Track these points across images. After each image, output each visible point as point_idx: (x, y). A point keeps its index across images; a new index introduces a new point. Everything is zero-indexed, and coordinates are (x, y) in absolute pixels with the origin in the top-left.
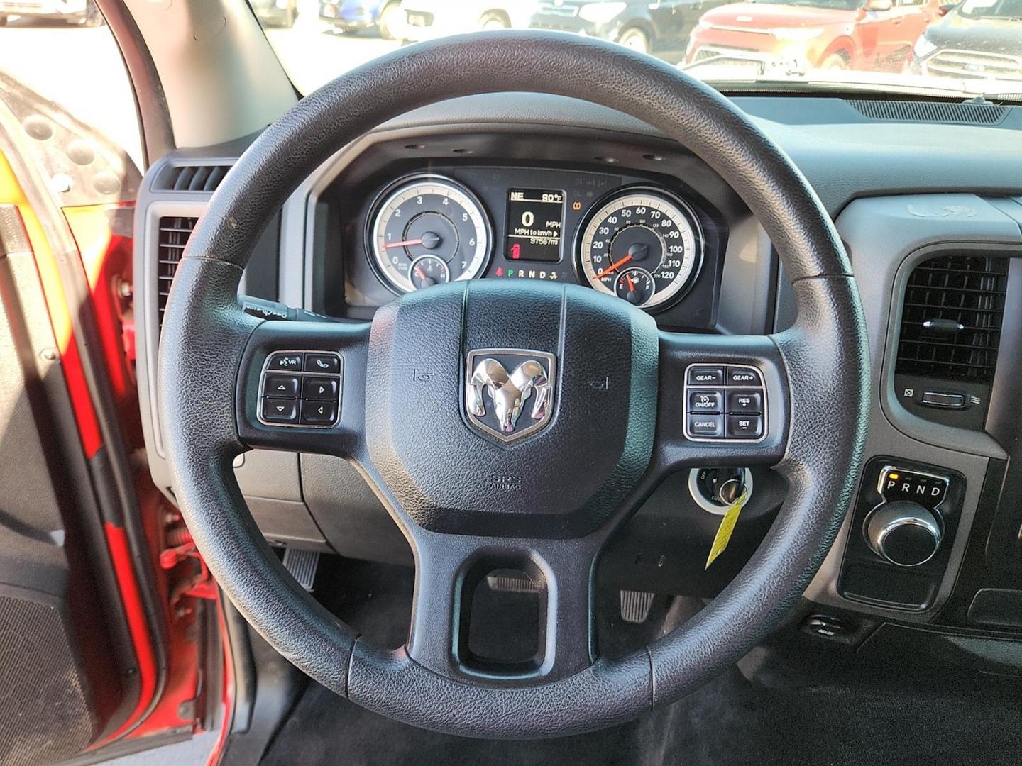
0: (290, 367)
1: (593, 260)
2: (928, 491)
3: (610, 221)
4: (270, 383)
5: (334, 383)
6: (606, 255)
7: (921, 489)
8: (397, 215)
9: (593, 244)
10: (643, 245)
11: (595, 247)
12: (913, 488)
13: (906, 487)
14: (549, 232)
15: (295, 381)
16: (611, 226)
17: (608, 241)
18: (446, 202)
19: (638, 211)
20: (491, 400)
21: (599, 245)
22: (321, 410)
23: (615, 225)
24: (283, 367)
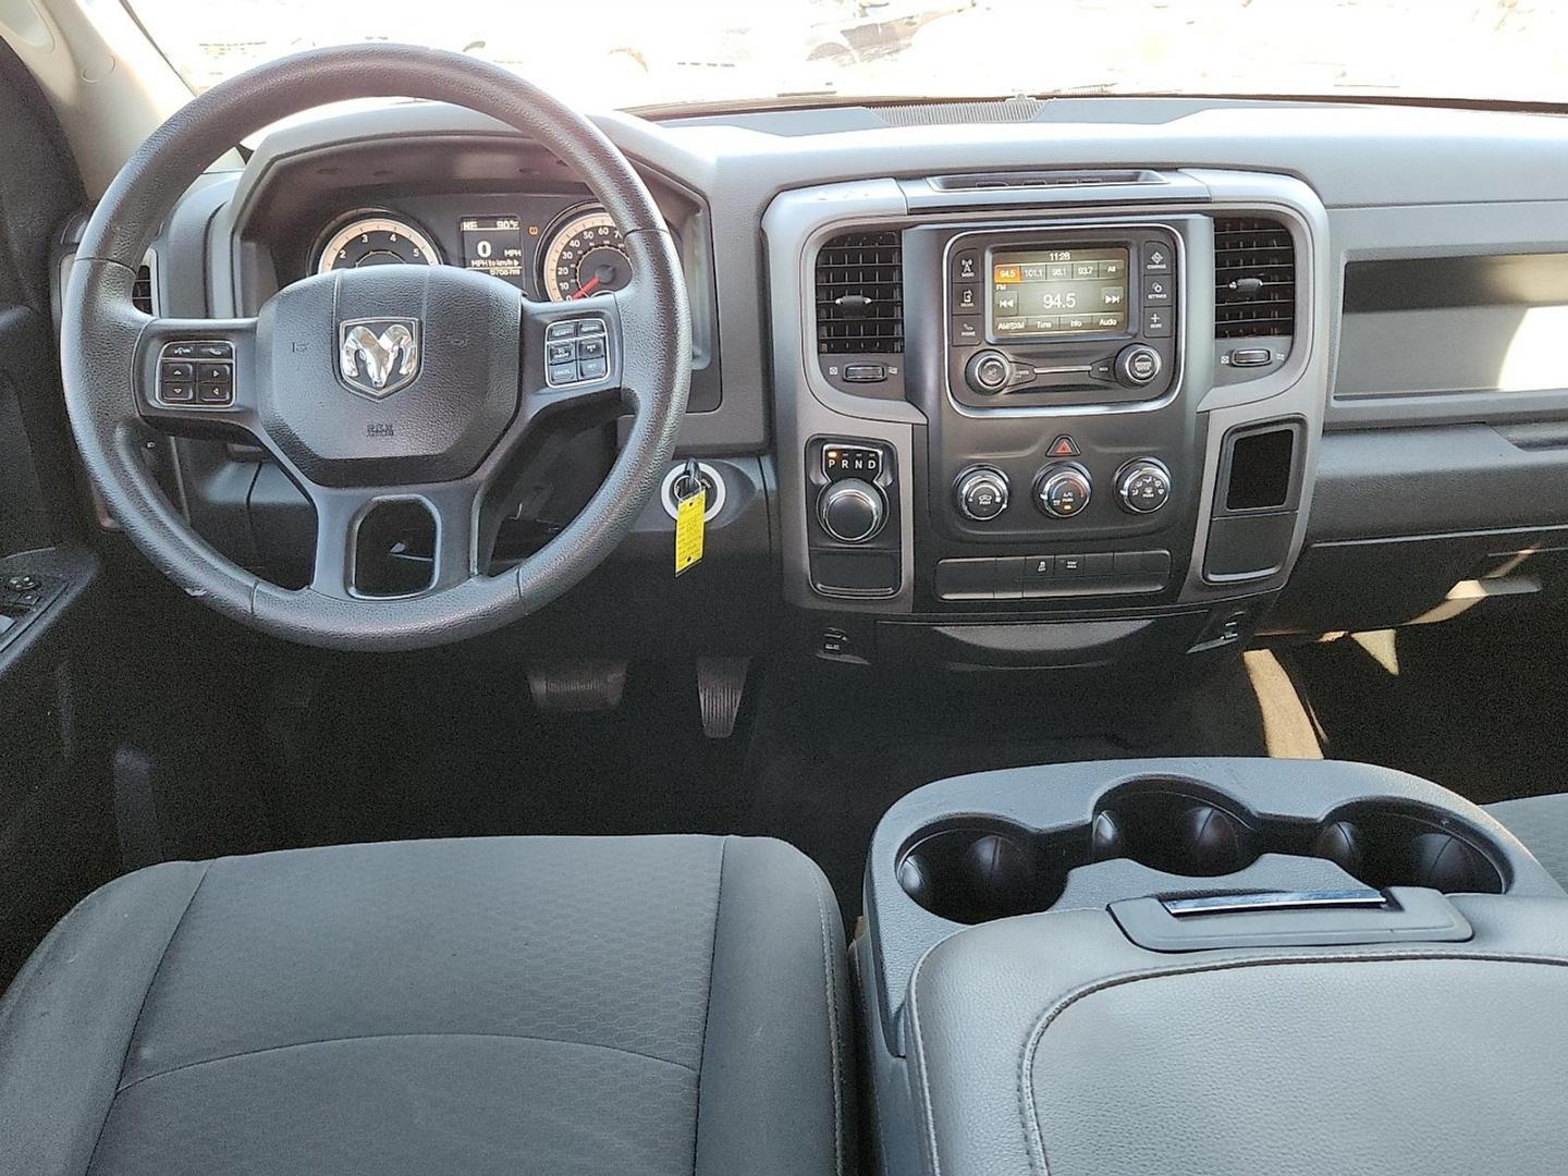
0: (184, 355)
1: (559, 287)
2: (865, 464)
3: (572, 244)
4: (166, 370)
5: (228, 368)
6: (573, 281)
7: (859, 464)
8: (342, 256)
9: (557, 271)
10: (608, 267)
11: (560, 273)
12: (851, 464)
13: (845, 464)
14: (509, 262)
15: (191, 367)
16: (574, 250)
17: (573, 266)
18: (393, 238)
19: (601, 232)
20: (364, 362)
21: (564, 271)
22: (216, 391)
23: (579, 249)
24: (177, 355)
